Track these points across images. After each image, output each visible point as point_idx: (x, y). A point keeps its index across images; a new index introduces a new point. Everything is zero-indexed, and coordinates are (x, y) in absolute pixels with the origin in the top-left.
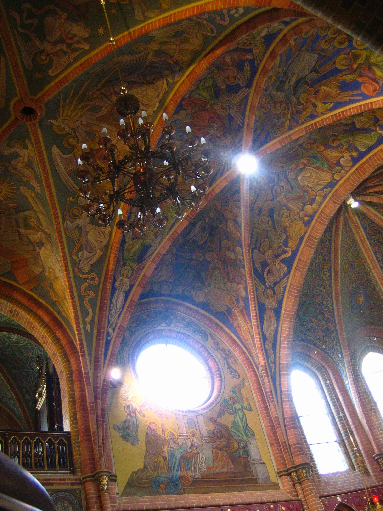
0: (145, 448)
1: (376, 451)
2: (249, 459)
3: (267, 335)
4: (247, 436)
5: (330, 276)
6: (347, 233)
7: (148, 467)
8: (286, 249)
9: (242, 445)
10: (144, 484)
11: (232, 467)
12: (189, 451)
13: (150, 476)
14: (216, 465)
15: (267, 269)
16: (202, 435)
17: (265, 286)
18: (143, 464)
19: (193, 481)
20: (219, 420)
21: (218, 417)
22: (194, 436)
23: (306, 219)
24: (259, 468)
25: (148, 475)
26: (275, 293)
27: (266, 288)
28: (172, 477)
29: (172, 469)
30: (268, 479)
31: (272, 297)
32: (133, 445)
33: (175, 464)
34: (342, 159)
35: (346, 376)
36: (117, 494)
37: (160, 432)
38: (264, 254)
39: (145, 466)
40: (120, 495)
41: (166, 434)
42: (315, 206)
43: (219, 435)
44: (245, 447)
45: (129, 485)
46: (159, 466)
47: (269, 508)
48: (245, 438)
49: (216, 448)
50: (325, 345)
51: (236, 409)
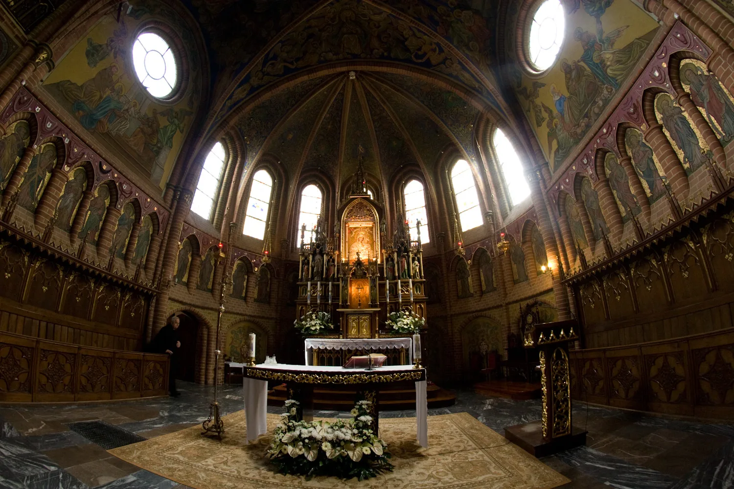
0: (94, 76)
1: (234, 221)
2: (156, 158)
3: (234, 97)
4: (167, 144)
5: (293, 105)
6: (327, 91)
7: (84, 90)
8: (295, 63)
9: (159, 145)
10: (68, 96)
11: (142, 151)
12: (122, 111)
13: (78, 96)
14: (132, 139)
15: (273, 61)
16: (140, 112)
17: (262, 69)
18: (82, 84)
19: (106, 133)
20: (159, 116)
21: (159, 113)
22: (135, 106)
23: (322, 58)
24: (158, 170)
25: (78, 94)
26: (262, 79)
27: (261, 71)
28: (94, 114)
29: (100, 109)
30: (158, 182)
31: (258, 79)
32: (88, 63)
33: (105, 108)
34: (376, 50)
35: (248, 167)
36: (42, 81)
37: (115, 78)
38: (282, 51)
39: (82, 86)
40: (44, 84)
41: (118, 84)
42: (335, 57)
43: (150, 124)
44: (160, 148)
45: (58, 85)
46: (92, 97)
47: (146, 200)
48: (164, 143)
49: (141, 129)
50: (250, 143)
51: (174, 121)
